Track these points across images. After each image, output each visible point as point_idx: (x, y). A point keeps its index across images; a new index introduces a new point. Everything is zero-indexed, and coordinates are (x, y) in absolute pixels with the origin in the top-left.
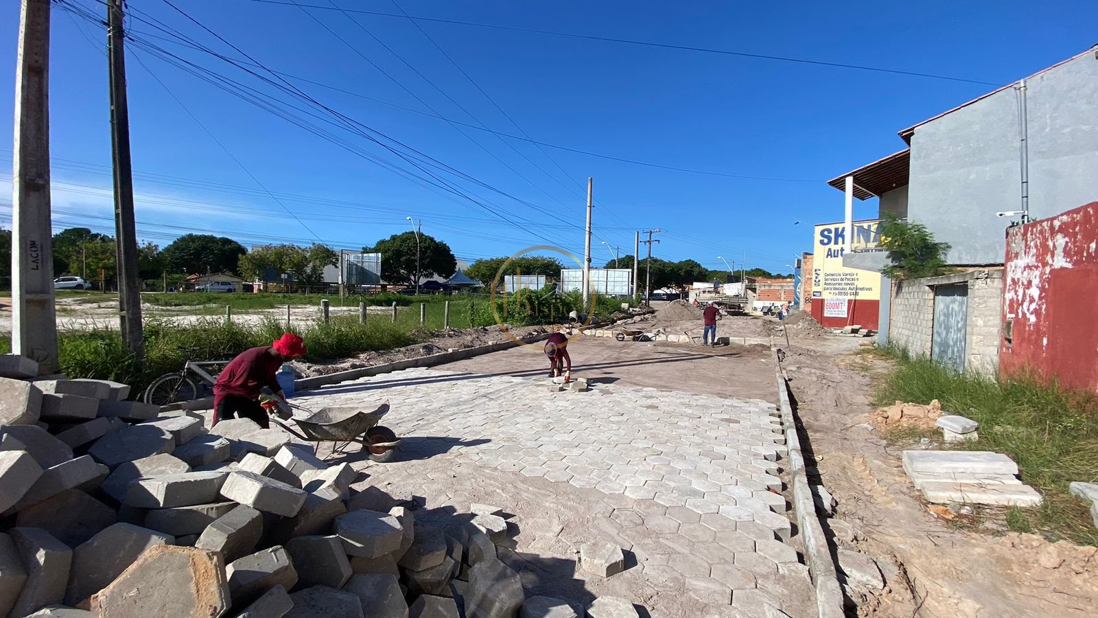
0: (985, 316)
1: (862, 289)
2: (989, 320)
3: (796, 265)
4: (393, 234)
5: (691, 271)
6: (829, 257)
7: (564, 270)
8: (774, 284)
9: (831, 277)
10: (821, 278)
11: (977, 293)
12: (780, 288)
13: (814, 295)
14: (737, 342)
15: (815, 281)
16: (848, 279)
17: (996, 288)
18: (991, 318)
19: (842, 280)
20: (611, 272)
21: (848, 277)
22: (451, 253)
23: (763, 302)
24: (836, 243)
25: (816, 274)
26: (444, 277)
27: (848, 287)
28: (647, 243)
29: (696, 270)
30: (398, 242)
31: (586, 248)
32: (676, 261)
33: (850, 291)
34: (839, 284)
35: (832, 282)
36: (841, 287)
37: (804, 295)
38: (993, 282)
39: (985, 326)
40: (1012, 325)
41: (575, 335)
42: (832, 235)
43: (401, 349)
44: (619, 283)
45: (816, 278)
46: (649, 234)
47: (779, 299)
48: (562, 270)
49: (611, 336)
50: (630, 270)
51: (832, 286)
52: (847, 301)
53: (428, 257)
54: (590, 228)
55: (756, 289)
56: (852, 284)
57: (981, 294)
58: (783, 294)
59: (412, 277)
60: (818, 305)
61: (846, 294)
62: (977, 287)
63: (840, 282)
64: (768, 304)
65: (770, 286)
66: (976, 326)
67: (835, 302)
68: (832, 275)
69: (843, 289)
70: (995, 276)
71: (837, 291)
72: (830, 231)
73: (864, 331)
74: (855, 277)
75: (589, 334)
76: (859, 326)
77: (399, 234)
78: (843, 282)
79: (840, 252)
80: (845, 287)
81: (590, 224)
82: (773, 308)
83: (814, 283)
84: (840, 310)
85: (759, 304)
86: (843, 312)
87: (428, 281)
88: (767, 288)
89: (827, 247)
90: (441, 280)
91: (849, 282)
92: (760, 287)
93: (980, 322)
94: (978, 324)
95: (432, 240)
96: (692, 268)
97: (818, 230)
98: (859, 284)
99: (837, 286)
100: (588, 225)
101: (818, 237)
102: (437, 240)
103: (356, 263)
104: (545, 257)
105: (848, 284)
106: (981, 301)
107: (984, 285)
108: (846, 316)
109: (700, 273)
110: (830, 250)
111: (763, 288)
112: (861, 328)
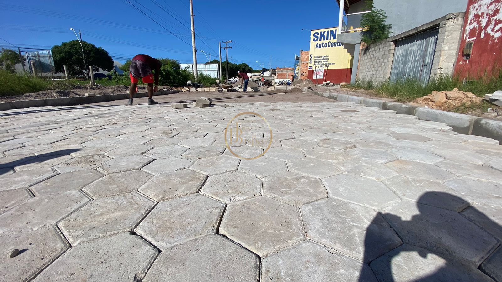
0: (450, 44)
1: (330, 64)
2: (452, 46)
3: (295, 58)
4: (64, 42)
5: (245, 69)
6: (317, 47)
7: (181, 64)
8: (284, 70)
9: (317, 58)
10: (313, 59)
11: (447, 29)
12: (286, 72)
13: (309, 68)
14: (283, 89)
15: (310, 61)
16: (325, 59)
17: (458, 25)
18: (453, 44)
19: (322, 59)
20: (208, 65)
21: (325, 58)
22: (109, 55)
23: (279, 79)
24: (320, 40)
25: (311, 57)
26: (107, 71)
27: (324, 63)
28: (225, 49)
29: (247, 68)
30: (68, 47)
31: (193, 42)
32: (238, 64)
33: (325, 65)
34: (321, 62)
35: (318, 61)
36: (321, 63)
37: (301, 72)
38: (458, 20)
39: (449, 50)
40: (472, 45)
41: (192, 91)
42: (319, 36)
43: (33, 94)
44: (212, 71)
45: (311, 59)
46: (226, 43)
47: (286, 78)
48: (180, 64)
49: (214, 91)
50: (218, 64)
51: (317, 63)
52: (323, 70)
53: (92, 57)
54: (194, 29)
55: (276, 73)
56: (327, 61)
57: (450, 29)
58: (287, 75)
59: (84, 71)
60: (311, 73)
61: (323, 67)
62: (448, 24)
63: (321, 61)
64: (281, 80)
65: (282, 71)
66: (444, 50)
67: (318, 71)
68: (318, 57)
69: (322, 64)
70: (460, 16)
71: (319, 66)
72: (318, 33)
73: (332, 84)
74: (328, 58)
75: (201, 90)
76: (330, 82)
77: (68, 42)
78: (322, 61)
79: (322, 45)
80: (323, 63)
81: (194, 27)
82: (283, 82)
83: (309, 62)
84: (320, 75)
85: (277, 81)
86: (321, 76)
87: (96, 73)
88: (281, 72)
89: (316, 42)
90: (106, 73)
91: (325, 60)
92: (278, 72)
93: (446, 48)
94: (445, 49)
95: (93, 46)
96: (245, 67)
97: (313, 32)
98: (329, 61)
99: (320, 63)
100: (192, 28)
101: (312, 37)
102: (97, 46)
103: (34, 58)
104: (170, 59)
105: (324, 62)
106: (449, 34)
107: (452, 23)
108: (323, 78)
109: (249, 70)
110: (317, 44)
111: (279, 73)
112: (330, 83)
